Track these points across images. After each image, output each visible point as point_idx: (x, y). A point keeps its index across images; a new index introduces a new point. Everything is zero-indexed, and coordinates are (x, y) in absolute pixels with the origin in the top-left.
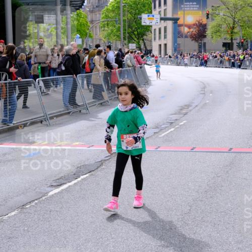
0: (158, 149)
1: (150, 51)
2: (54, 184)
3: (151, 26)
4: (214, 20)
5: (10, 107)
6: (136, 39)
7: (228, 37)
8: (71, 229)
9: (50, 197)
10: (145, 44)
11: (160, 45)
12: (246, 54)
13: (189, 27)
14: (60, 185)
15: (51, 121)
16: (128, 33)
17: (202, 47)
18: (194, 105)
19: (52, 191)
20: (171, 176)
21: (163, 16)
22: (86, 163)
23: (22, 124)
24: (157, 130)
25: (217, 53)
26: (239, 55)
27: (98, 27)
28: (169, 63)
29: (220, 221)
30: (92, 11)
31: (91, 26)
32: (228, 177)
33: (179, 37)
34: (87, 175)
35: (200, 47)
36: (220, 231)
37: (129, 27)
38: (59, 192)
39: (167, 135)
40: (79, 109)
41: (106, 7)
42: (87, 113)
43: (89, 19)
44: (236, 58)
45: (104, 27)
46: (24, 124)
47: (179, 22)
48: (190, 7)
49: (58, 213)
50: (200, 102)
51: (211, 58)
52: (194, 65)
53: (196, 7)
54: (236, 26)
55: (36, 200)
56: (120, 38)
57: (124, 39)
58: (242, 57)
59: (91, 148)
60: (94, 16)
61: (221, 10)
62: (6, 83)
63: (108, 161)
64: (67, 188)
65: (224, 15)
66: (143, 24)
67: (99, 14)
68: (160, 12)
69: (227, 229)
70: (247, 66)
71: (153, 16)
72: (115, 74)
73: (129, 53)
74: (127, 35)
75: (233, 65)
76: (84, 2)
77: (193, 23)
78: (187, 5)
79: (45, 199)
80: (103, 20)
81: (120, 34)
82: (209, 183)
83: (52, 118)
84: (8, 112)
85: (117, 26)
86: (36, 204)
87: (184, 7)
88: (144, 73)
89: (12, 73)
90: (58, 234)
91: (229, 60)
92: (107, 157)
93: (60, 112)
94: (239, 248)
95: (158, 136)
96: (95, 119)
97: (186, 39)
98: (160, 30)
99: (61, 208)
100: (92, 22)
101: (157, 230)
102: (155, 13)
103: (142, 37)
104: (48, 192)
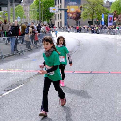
1: (54, 25)
2: (6, 90)
3: (54, 13)
4: (84, 10)
6: (47, 19)
7: (91, 18)
8: (14, 112)
9: (4, 96)
10: (51, 22)
11: (58, 22)
12: (99, 27)
13: (72, 13)
14: (9, 90)
15: (5, 59)
16: (43, 16)
17: (78, 23)
18: (74, 51)
19: (5, 93)
21: (60, 8)
25: (86, 26)
26: (95, 27)
27: (28, 13)
28: (63, 31)
29: (86, 107)
30: (26, 5)
31: (25, 13)
32: (90, 85)
33: (67, 18)
34: (22, 85)
35: (77, 23)
36: (86, 111)
37: (44, 13)
38: (8, 94)
40: (19, 53)
41: (32, 3)
42: (23, 55)
44: (94, 28)
45: (31, 13)
47: (68, 11)
48: (73, 4)
49: (8, 104)
50: (78, 50)
51: (82, 28)
52: (75, 32)
53: (75, 4)
54: (94, 13)
56: (39, 19)
57: (41, 19)
58: (97, 28)
60: (26, 8)
61: (87, 6)
63: (33, 78)
64: (12, 92)
65: (89, 8)
66: (50, 12)
67: (29, 7)
68: (58, 7)
69: (89, 110)
70: (99, 32)
71: (55, 8)
72: (37, 36)
73: (44, 26)
74: (43, 17)
75: (93, 32)
76: (21, 1)
77: (74, 12)
78: (71, 3)
79: (1, 97)
80: (31, 10)
81: (39, 16)
82: (81, 88)
83: (5, 57)
85: (38, 13)
87: (70, 4)
90: (7, 114)
91: (91, 30)
92: (32, 76)
93: (10, 54)
94: (94, 119)
96: (27, 58)
97: (71, 19)
98: (58, 15)
99: (9, 102)
100: (25, 10)
101: (56, 111)
102: (56, 6)
103: (50, 18)
104: (3, 94)
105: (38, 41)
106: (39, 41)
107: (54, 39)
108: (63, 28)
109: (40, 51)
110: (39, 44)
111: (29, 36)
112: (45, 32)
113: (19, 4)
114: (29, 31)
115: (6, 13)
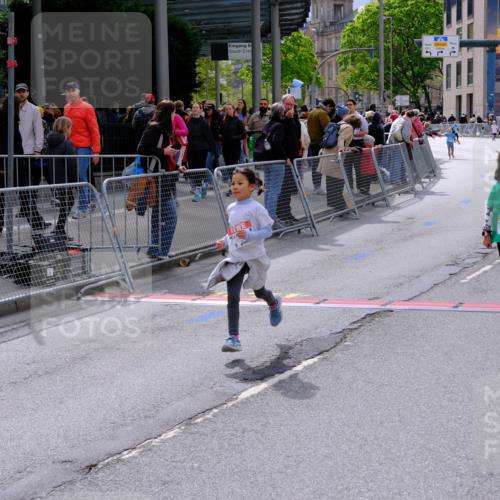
0: (460, 308)
1: (440, 108)
2: (250, 377)
3: (441, 59)
5: (164, 224)
6: (409, 86)
8: (284, 470)
9: (242, 402)
10: (427, 96)
11: (459, 98)
14: (262, 379)
16: (394, 75)
19: (246, 390)
20: (488, 363)
21: (465, 38)
22: (314, 336)
23: (186, 257)
24: (454, 269)
27: (333, 64)
28: (478, 134)
30: (323, 32)
31: (319, 62)
33: (498, 80)
34: (315, 359)
37: (397, 62)
38: (259, 394)
39: (476, 279)
40: (296, 226)
41: (350, 24)
42: (313, 236)
43: (316, 48)
45: (346, 63)
46: (189, 257)
49: (259, 435)
55: (215, 407)
56: (378, 86)
57: (387, 86)
59: (322, 305)
60: (326, 42)
62: (156, 178)
63: (356, 332)
66: (425, 55)
67: (337, 38)
68: (459, 31)
71: (446, 39)
72: (369, 155)
74: (392, 79)
76: (307, 16)
79: (233, 405)
80: (343, 50)
81: (378, 76)
84: (160, 233)
85: (373, 60)
86: (215, 416)
88: (427, 153)
89: (168, 157)
90: (259, 478)
92: (354, 323)
95: (458, 281)
96: (329, 247)
98: (459, 66)
99: (265, 425)
100: (321, 54)
101: (461, 476)
102: (450, 32)
103: (422, 82)
104: (239, 393)
105: (374, 178)
106: (379, 175)
107: (442, 166)
108: (480, 120)
109: (384, 219)
110: (380, 190)
111: (340, 158)
112: (403, 141)
113: (296, 30)
114: (337, 135)
115: (245, 65)
